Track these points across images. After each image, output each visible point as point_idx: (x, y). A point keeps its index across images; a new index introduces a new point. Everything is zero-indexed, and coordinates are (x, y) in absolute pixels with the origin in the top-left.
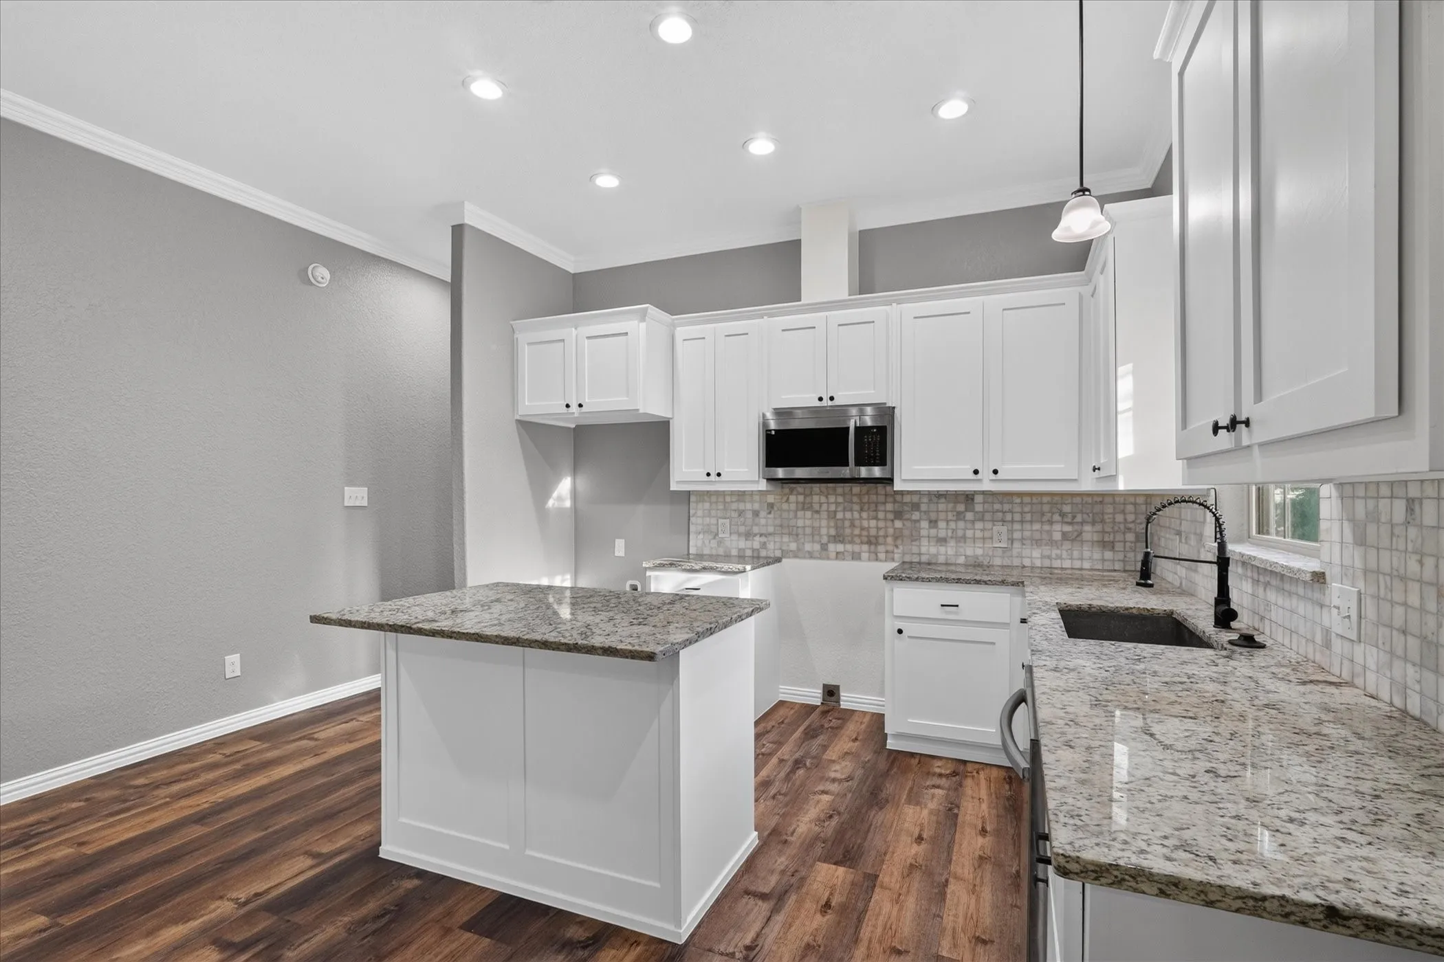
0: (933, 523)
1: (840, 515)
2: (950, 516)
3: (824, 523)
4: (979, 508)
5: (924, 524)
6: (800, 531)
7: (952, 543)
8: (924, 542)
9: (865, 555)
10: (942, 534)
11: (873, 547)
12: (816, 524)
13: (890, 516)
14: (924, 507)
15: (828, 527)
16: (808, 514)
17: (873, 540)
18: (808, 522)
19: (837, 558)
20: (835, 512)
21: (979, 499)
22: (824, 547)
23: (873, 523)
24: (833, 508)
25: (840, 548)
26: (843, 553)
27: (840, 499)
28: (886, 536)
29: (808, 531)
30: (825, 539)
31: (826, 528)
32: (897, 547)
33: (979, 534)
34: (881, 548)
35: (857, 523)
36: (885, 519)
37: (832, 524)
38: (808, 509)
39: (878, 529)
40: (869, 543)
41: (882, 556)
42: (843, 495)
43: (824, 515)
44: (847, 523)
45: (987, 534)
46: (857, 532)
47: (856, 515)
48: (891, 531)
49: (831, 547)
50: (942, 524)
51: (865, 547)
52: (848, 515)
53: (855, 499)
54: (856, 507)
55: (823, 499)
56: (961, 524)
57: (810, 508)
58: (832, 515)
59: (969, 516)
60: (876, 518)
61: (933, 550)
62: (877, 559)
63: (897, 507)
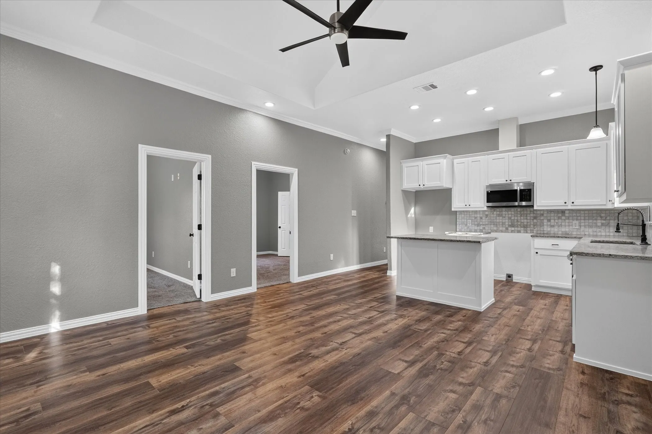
0: (549, 220)
1: (513, 218)
2: (556, 218)
3: (507, 221)
4: (567, 215)
5: (545, 221)
6: (498, 223)
7: (556, 227)
8: (545, 227)
9: (522, 231)
10: (552, 224)
11: (525, 229)
12: (504, 221)
13: (532, 218)
14: (545, 215)
15: (509, 222)
16: (501, 218)
18: (501, 221)
19: (512, 232)
20: (511, 217)
21: (567, 212)
22: (507, 229)
23: (525, 221)
24: (510, 216)
25: (513, 229)
26: (514, 231)
27: (513, 213)
28: (530, 225)
29: (501, 223)
30: (507, 226)
31: (507, 223)
32: (535, 228)
33: (567, 224)
34: (528, 229)
35: (519, 220)
36: (530, 219)
37: (510, 221)
38: (501, 216)
39: (527, 222)
40: (524, 227)
42: (514, 211)
43: (507, 218)
44: (516, 221)
45: (571, 224)
46: (519, 223)
47: (519, 218)
48: (532, 223)
49: (510, 229)
50: (552, 221)
51: (522, 229)
52: (516, 218)
53: (519, 213)
54: (519, 215)
55: (506, 213)
56: (560, 221)
58: (510, 218)
59: (563, 218)
60: (527, 219)
61: (549, 229)
62: (527, 232)
63: (535, 215)
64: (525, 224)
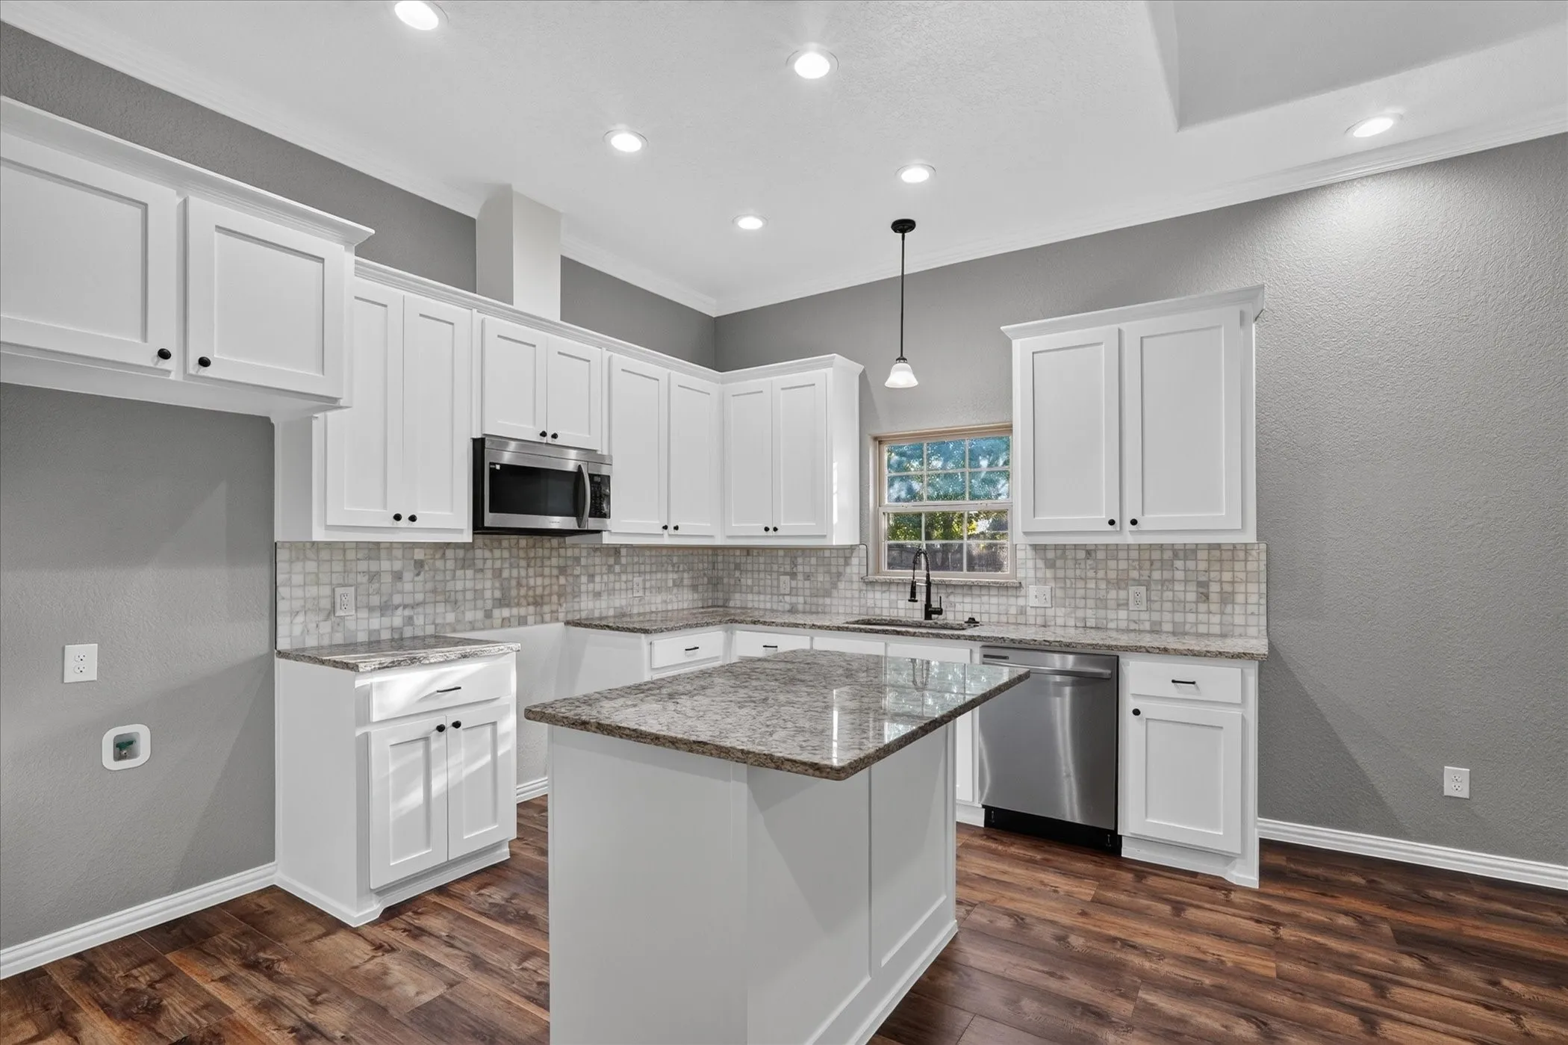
0: (591, 577)
1: (506, 574)
2: (604, 569)
3: (488, 584)
4: (623, 560)
5: (584, 579)
6: (460, 597)
7: (604, 597)
8: (584, 597)
9: (531, 619)
10: (598, 588)
11: (538, 609)
12: (479, 586)
13: (555, 572)
14: (583, 561)
15: (493, 588)
16: (470, 573)
17: (539, 600)
18: (469, 584)
19: (502, 626)
20: (501, 570)
21: (623, 552)
22: (488, 615)
23: (539, 581)
24: (498, 564)
25: (506, 612)
26: (509, 619)
27: (506, 554)
28: (550, 595)
29: (469, 595)
30: (489, 604)
31: (490, 589)
32: (561, 605)
33: (624, 586)
34: (546, 608)
35: (524, 582)
36: (551, 576)
37: (497, 585)
38: (469, 567)
39: (544, 587)
40: (536, 604)
41: (547, 617)
42: (510, 548)
43: (489, 574)
44: (514, 583)
45: (630, 585)
46: (523, 592)
47: (523, 573)
48: (555, 588)
49: (496, 613)
50: (598, 579)
51: (531, 609)
52: (515, 573)
53: (522, 554)
54: (523, 563)
55: (488, 554)
56: (612, 577)
57: (472, 566)
58: (497, 573)
59: (617, 568)
60: (542, 575)
61: (591, 605)
62: (543, 622)
63: (562, 562)
64: (539, 591)
